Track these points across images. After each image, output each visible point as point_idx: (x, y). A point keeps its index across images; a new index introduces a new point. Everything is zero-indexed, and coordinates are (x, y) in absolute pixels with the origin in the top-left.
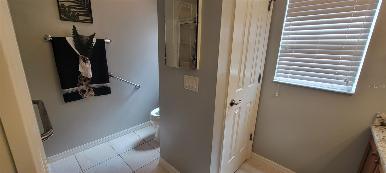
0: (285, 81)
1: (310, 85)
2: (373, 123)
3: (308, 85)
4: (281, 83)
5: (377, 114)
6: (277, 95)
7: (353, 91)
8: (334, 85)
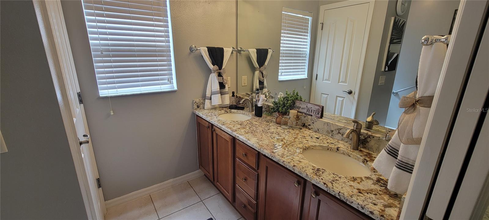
0: (114, 93)
1: (143, 91)
2: (193, 108)
3: (141, 91)
4: (112, 97)
5: (193, 101)
6: (112, 114)
7: (176, 88)
8: (162, 86)
